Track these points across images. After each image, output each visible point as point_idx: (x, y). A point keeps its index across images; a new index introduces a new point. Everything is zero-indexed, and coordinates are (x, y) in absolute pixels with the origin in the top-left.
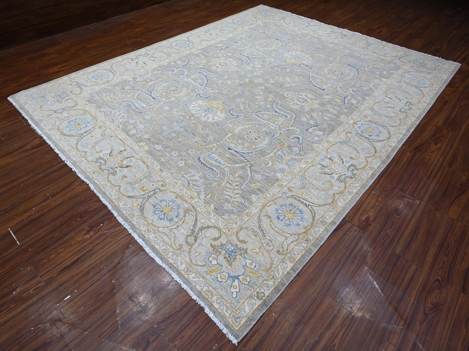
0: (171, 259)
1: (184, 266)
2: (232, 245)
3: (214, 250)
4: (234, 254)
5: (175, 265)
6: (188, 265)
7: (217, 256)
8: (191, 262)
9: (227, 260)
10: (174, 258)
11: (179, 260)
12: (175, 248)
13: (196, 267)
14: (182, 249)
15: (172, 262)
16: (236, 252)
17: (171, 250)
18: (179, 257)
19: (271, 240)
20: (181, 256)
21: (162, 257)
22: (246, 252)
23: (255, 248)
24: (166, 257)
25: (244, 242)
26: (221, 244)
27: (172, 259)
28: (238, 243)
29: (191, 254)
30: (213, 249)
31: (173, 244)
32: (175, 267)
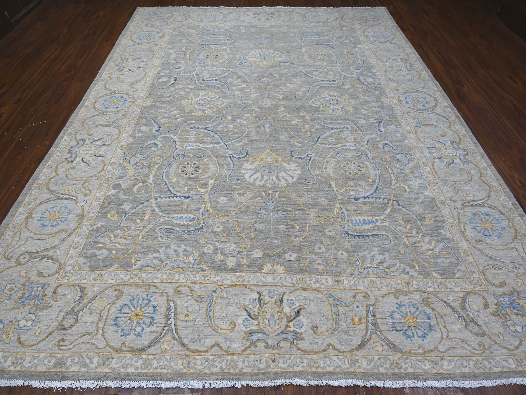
0: (494, 368)
1: (511, 361)
2: (500, 296)
3: (501, 318)
4: (516, 304)
5: (505, 370)
6: (512, 356)
7: (511, 320)
8: (509, 349)
9: (520, 314)
10: (493, 363)
11: (500, 361)
12: (480, 352)
13: (519, 351)
14: (486, 347)
15: (499, 369)
16: (514, 300)
17: (480, 358)
18: (495, 357)
19: (512, 261)
20: (495, 354)
21: (486, 375)
22: (518, 292)
23: (516, 281)
24: (487, 371)
25: (503, 284)
26: (496, 305)
27: (494, 366)
28: (501, 289)
29: (498, 342)
30: (499, 317)
31: (472, 350)
32: (509, 372)
